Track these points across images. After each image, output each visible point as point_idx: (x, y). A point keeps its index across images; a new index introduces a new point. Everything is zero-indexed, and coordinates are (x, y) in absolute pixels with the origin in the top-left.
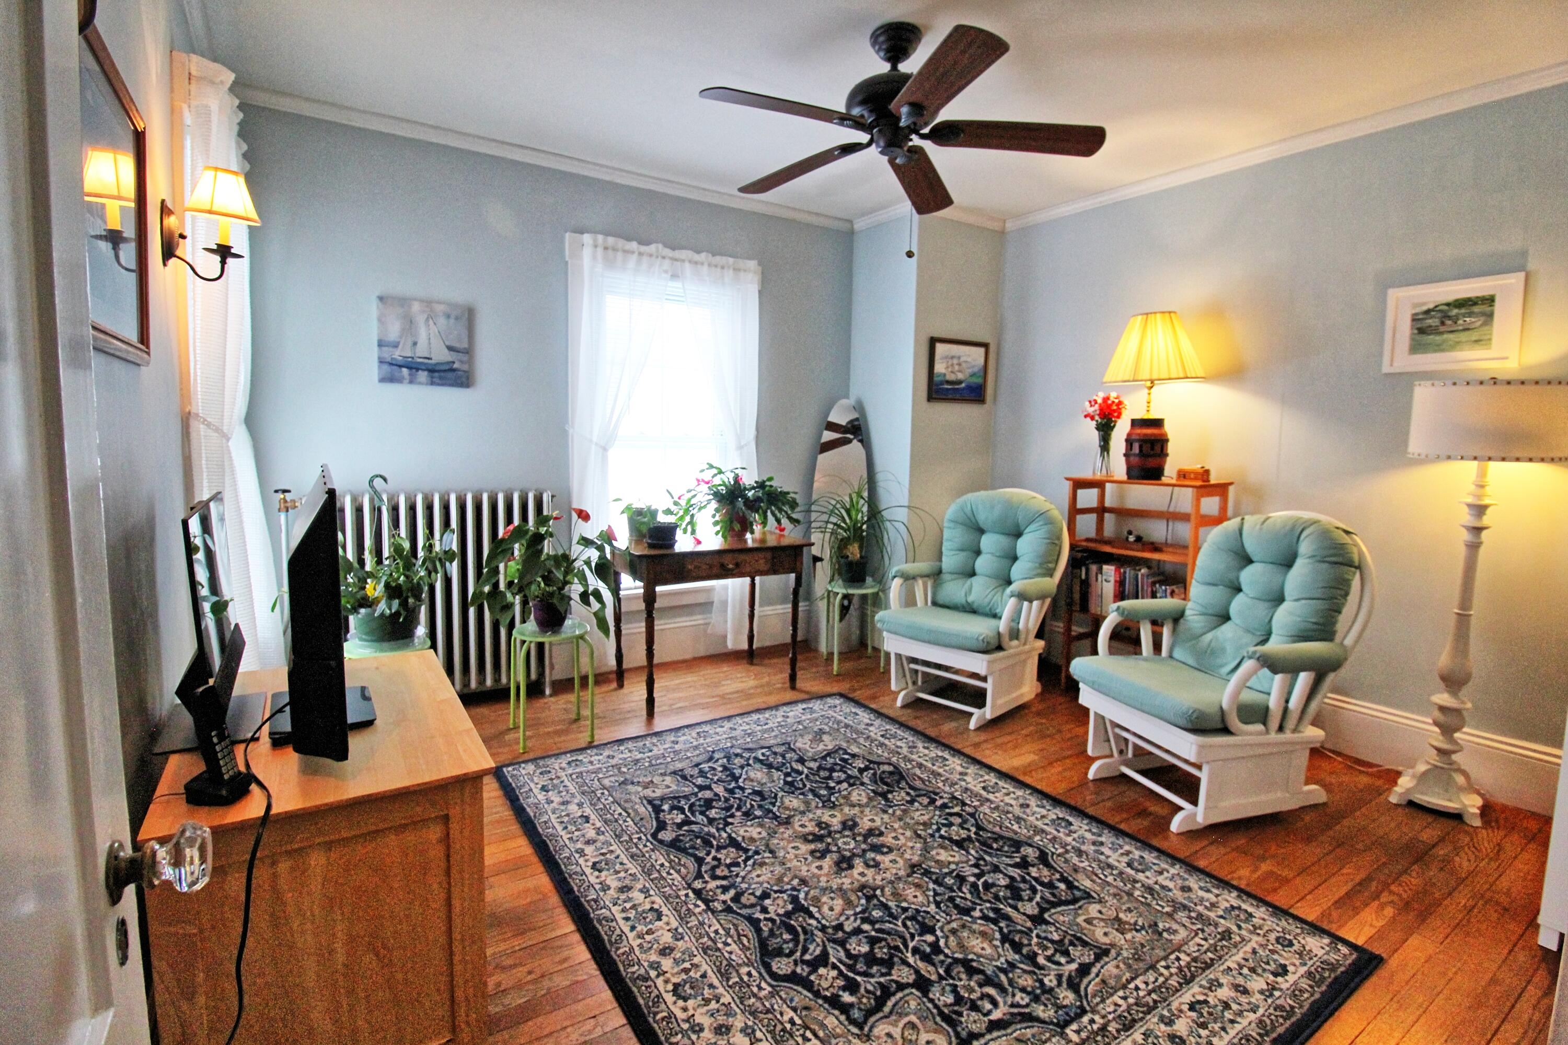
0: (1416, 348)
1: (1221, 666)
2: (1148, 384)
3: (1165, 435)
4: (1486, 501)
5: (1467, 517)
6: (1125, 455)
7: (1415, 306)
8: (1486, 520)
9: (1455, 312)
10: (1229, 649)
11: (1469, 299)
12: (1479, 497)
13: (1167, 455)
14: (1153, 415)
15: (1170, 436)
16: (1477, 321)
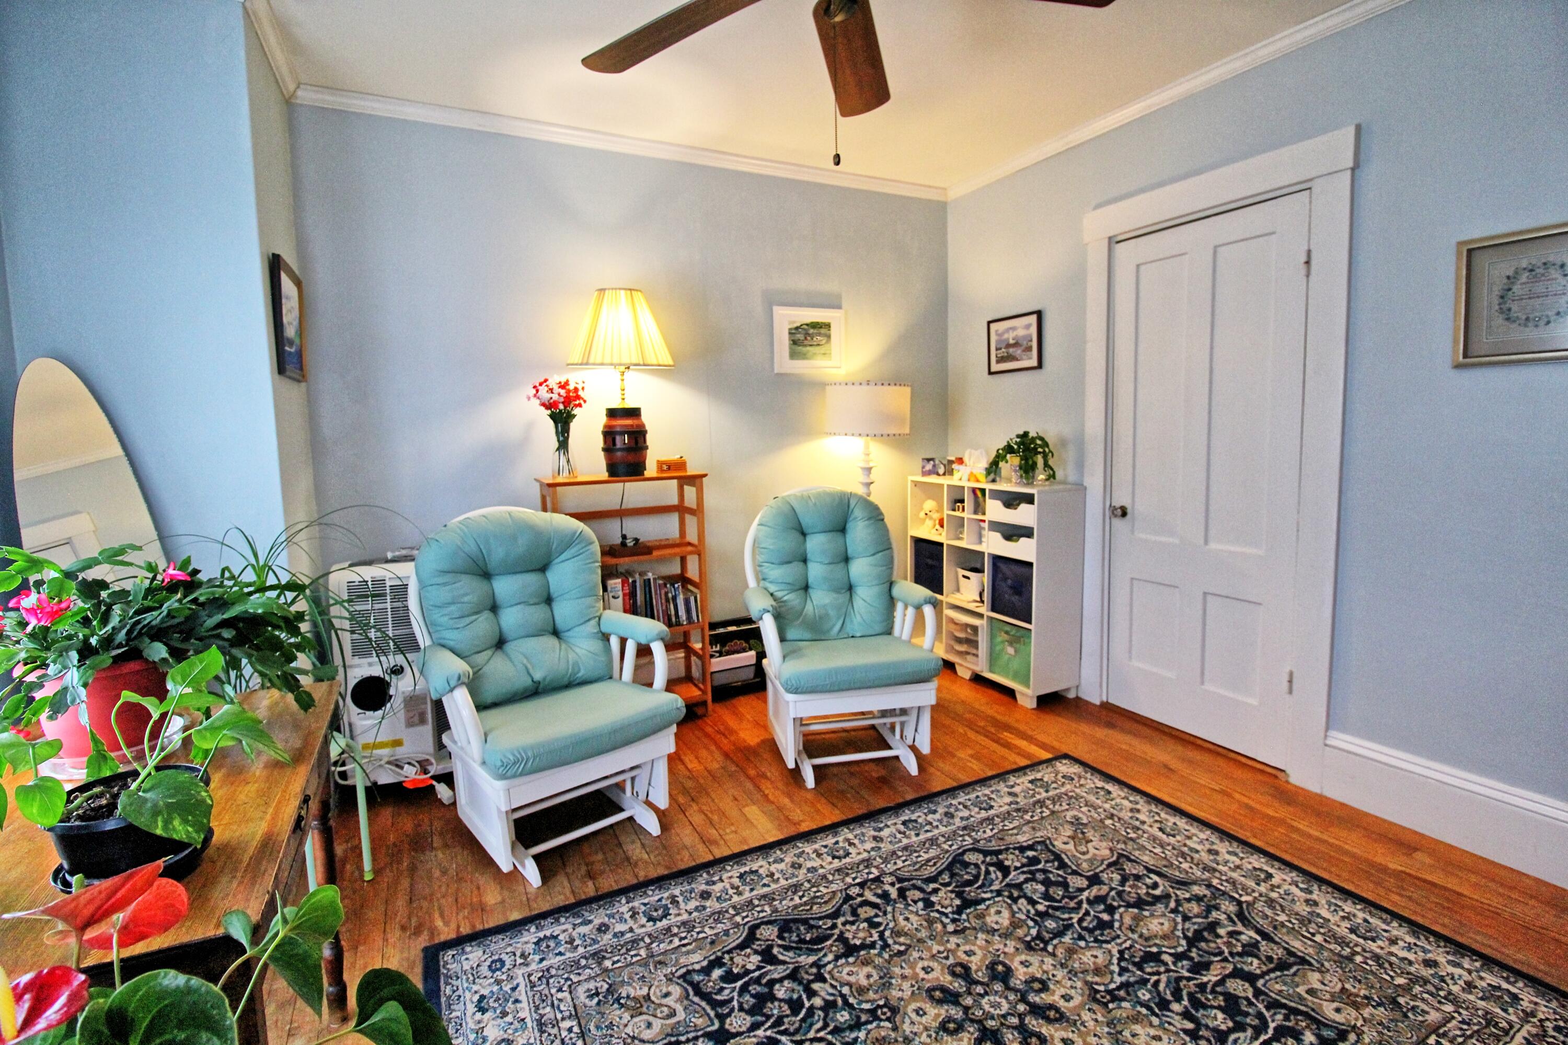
0: (793, 355)
1: (832, 628)
2: (622, 368)
3: (643, 426)
4: (871, 465)
5: (862, 478)
6: (604, 450)
7: (791, 323)
8: (873, 476)
9: (811, 331)
10: (832, 613)
11: (818, 323)
12: (868, 462)
13: (647, 448)
14: (630, 404)
15: (647, 428)
16: (822, 340)
